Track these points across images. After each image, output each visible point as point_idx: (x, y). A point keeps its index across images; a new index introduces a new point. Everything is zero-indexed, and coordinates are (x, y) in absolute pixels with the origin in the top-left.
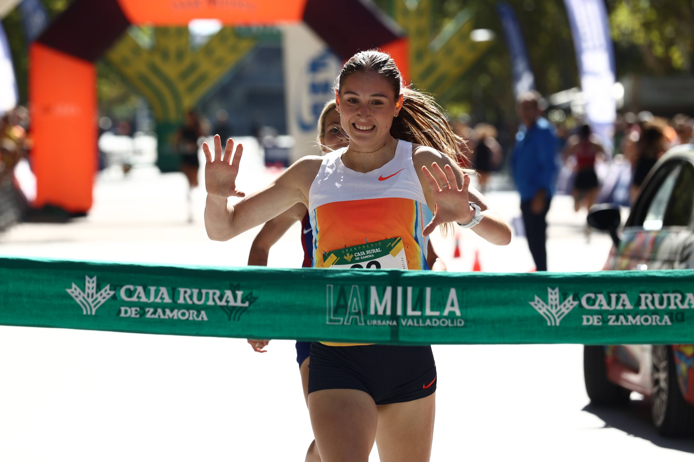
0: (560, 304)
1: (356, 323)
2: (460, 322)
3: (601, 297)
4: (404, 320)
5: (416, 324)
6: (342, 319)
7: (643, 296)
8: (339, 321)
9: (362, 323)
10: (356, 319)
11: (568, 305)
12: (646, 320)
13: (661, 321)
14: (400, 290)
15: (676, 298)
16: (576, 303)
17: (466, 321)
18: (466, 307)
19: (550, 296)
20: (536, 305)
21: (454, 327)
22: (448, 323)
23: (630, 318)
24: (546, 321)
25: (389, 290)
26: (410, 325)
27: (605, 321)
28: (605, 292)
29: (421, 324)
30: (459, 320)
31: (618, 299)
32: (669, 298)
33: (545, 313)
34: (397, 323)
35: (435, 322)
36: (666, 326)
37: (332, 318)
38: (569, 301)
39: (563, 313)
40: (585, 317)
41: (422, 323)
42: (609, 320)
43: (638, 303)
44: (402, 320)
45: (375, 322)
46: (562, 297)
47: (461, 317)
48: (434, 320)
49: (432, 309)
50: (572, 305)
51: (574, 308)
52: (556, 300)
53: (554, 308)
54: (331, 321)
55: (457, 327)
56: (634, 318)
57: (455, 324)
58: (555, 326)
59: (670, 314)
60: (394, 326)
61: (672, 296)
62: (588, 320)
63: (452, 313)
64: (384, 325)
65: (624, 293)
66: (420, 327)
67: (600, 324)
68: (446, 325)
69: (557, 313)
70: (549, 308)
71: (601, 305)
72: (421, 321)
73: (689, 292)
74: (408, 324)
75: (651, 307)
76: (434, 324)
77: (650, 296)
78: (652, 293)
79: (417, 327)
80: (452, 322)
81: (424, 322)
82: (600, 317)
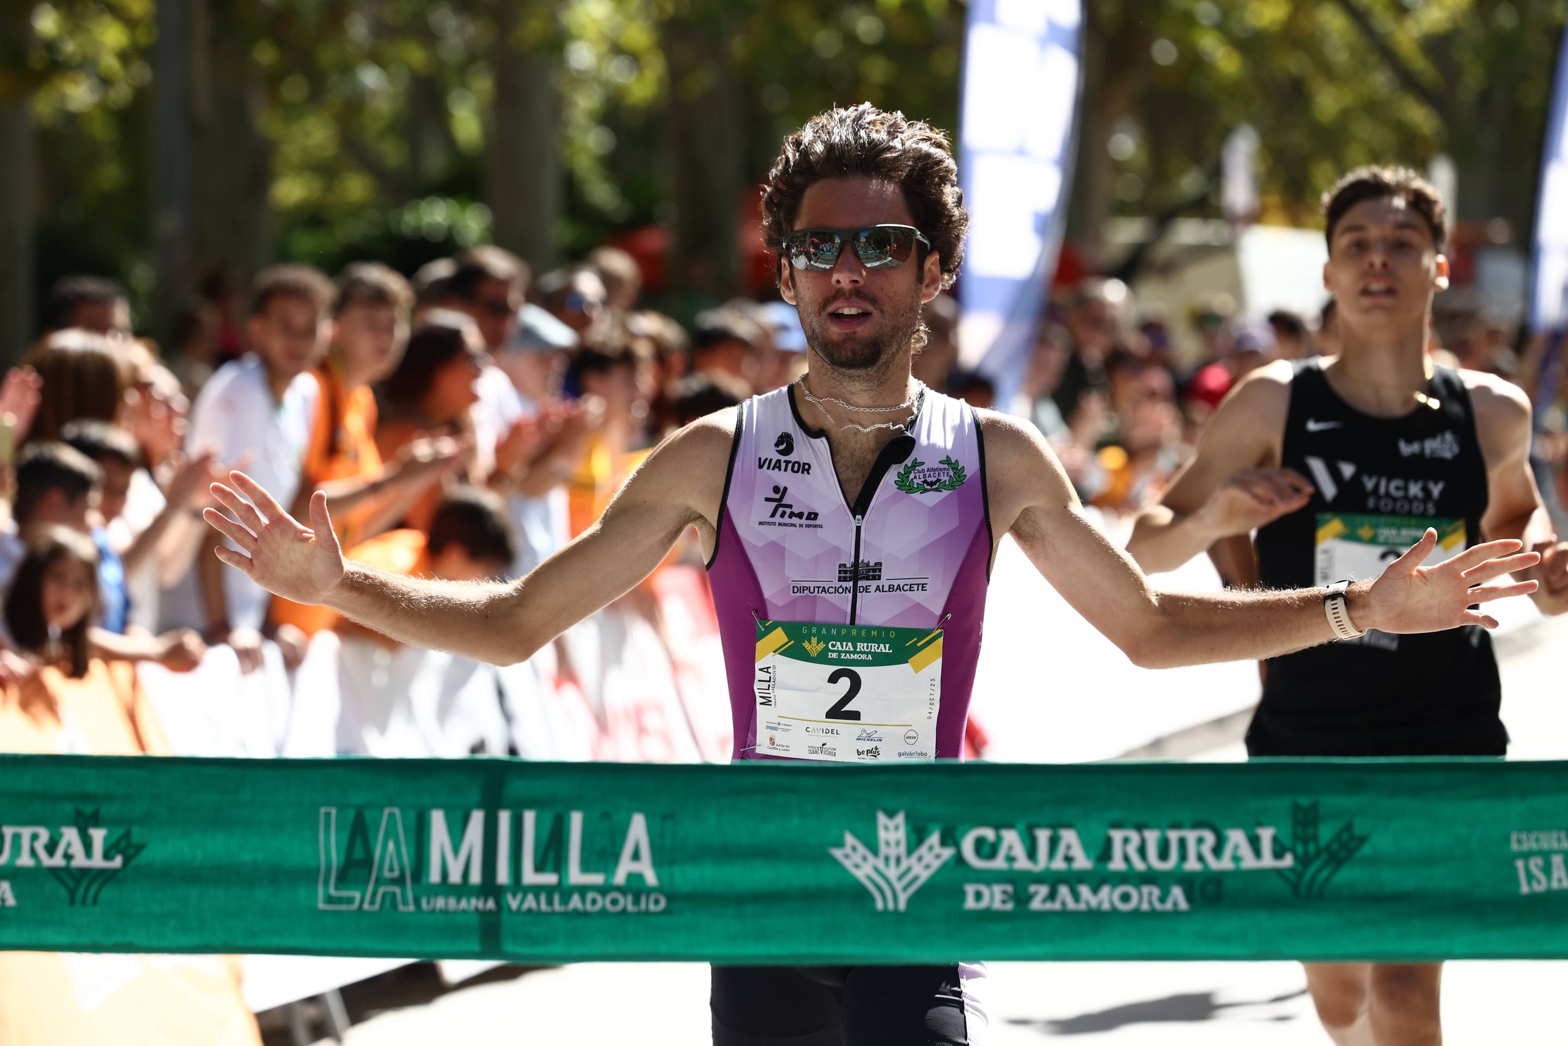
0: (910, 852)
1: (394, 906)
2: (657, 902)
3: (1011, 838)
4: (514, 896)
5: (544, 907)
6: (357, 895)
7: (1117, 836)
8: (350, 900)
9: (408, 905)
10: (394, 895)
11: (928, 858)
12: (1125, 898)
13: (1162, 900)
14: (504, 818)
15: (1200, 841)
16: (948, 853)
17: (672, 897)
18: (671, 862)
19: (882, 835)
20: (847, 856)
21: (639, 913)
22: (626, 903)
23: (1085, 891)
24: (871, 899)
25: (477, 818)
26: (529, 911)
27: (1021, 898)
28: (1022, 826)
29: (557, 907)
30: (652, 898)
31: (1054, 842)
32: (1182, 842)
33: (869, 878)
34: (498, 903)
35: (594, 902)
36: (1176, 913)
37: (332, 891)
38: (931, 848)
39: (916, 878)
40: (970, 889)
41: (561, 904)
42: (1030, 898)
43: (1105, 854)
44: (509, 898)
45: (440, 903)
46: (914, 838)
47: (659, 890)
48: (590, 896)
49: (586, 867)
50: (938, 856)
51: (944, 866)
52: (898, 843)
53: (892, 863)
54: (330, 900)
55: (647, 913)
56: (1095, 891)
57: (643, 906)
58: (896, 912)
59: (1188, 882)
60: (490, 911)
61: (1191, 836)
62: (978, 896)
63: (635, 877)
64: (464, 911)
65: (1069, 826)
66: (553, 913)
67: (1009, 906)
68: (620, 907)
69: (900, 878)
70: (881, 864)
71: (1011, 859)
72: (556, 898)
73: (1235, 826)
74: (525, 906)
75: (1139, 865)
76: (589, 907)
77: (1134, 836)
78: (1140, 828)
79: (546, 914)
80: (636, 901)
81: (566, 899)
82: (1009, 888)
